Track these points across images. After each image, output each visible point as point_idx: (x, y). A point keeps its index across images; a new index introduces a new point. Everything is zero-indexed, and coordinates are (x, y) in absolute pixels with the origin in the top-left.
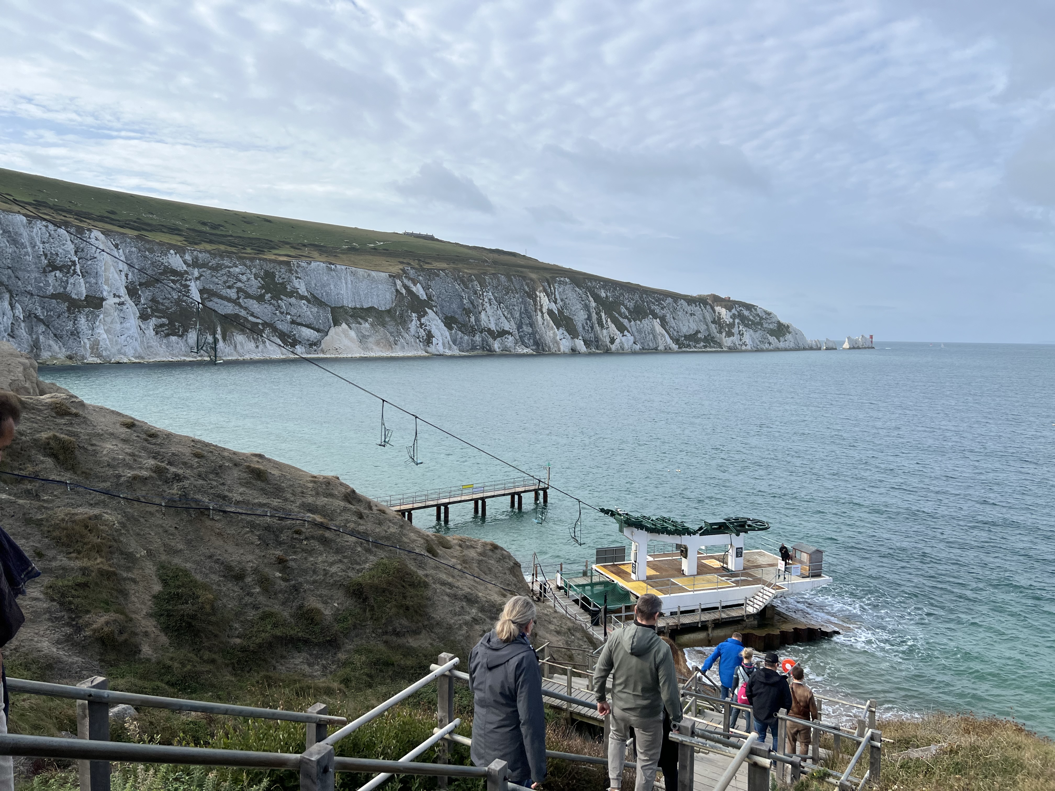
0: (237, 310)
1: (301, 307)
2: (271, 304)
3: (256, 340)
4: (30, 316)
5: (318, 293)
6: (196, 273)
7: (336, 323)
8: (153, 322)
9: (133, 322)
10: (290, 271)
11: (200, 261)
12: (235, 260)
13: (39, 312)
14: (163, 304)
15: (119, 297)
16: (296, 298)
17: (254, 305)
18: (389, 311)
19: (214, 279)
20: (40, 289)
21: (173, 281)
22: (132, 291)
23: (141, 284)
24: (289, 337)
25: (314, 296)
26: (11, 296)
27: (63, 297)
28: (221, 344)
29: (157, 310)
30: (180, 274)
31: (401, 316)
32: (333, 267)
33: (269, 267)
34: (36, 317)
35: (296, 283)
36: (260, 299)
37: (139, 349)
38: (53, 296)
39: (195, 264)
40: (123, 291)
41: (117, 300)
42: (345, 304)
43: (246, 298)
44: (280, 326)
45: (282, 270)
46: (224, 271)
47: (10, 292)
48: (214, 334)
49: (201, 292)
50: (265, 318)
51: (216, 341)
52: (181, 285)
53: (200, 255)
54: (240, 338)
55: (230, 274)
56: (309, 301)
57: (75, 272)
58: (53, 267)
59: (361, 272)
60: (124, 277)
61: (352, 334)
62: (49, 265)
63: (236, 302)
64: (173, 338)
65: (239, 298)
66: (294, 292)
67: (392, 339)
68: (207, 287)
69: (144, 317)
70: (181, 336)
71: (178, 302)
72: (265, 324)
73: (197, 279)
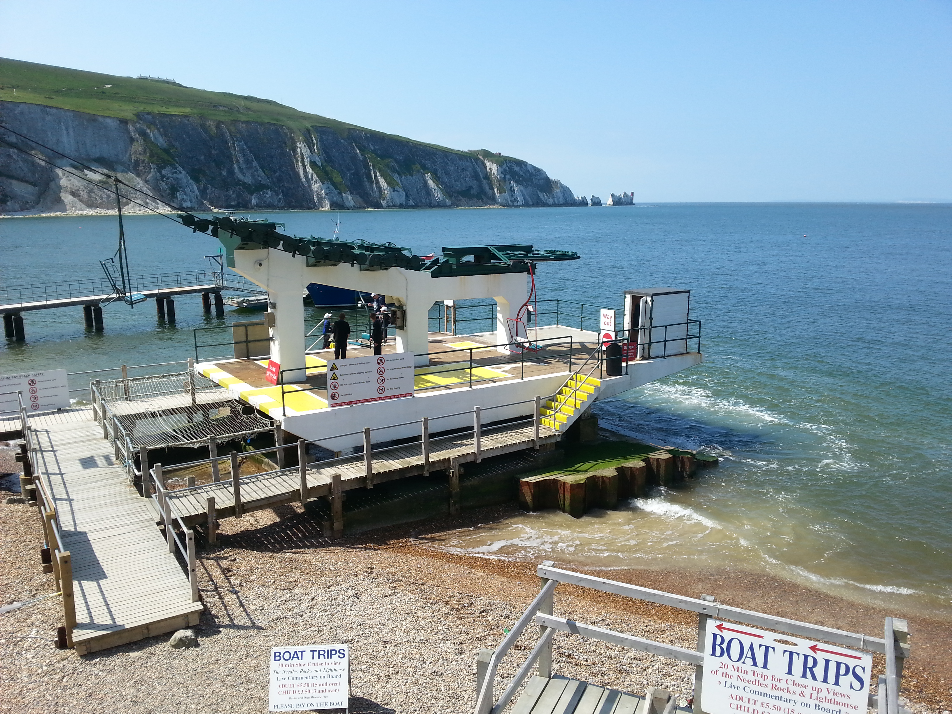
1: (11, 157)
56: (19, 149)
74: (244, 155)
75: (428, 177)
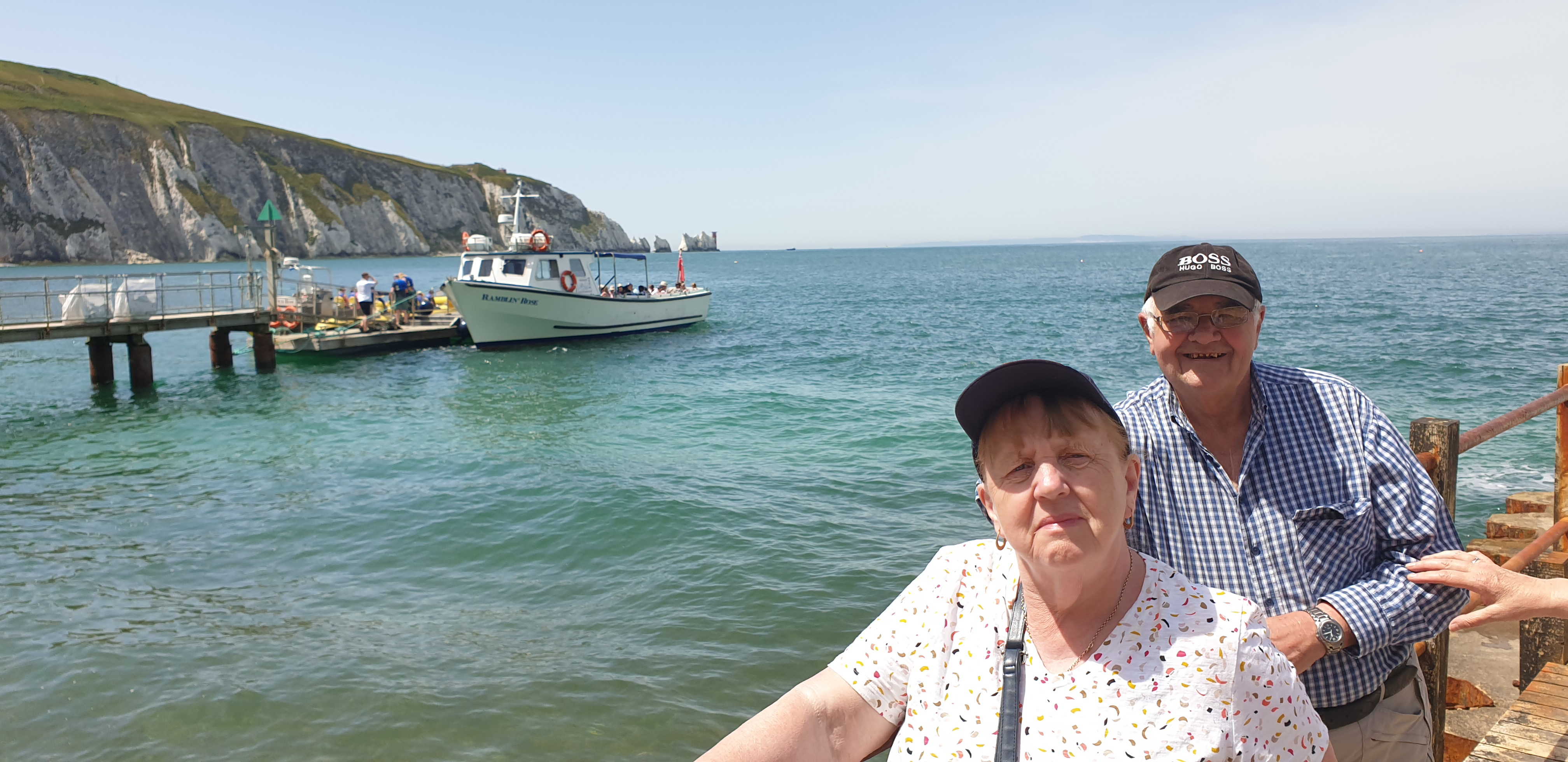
74: (49, 169)
75: (388, 206)
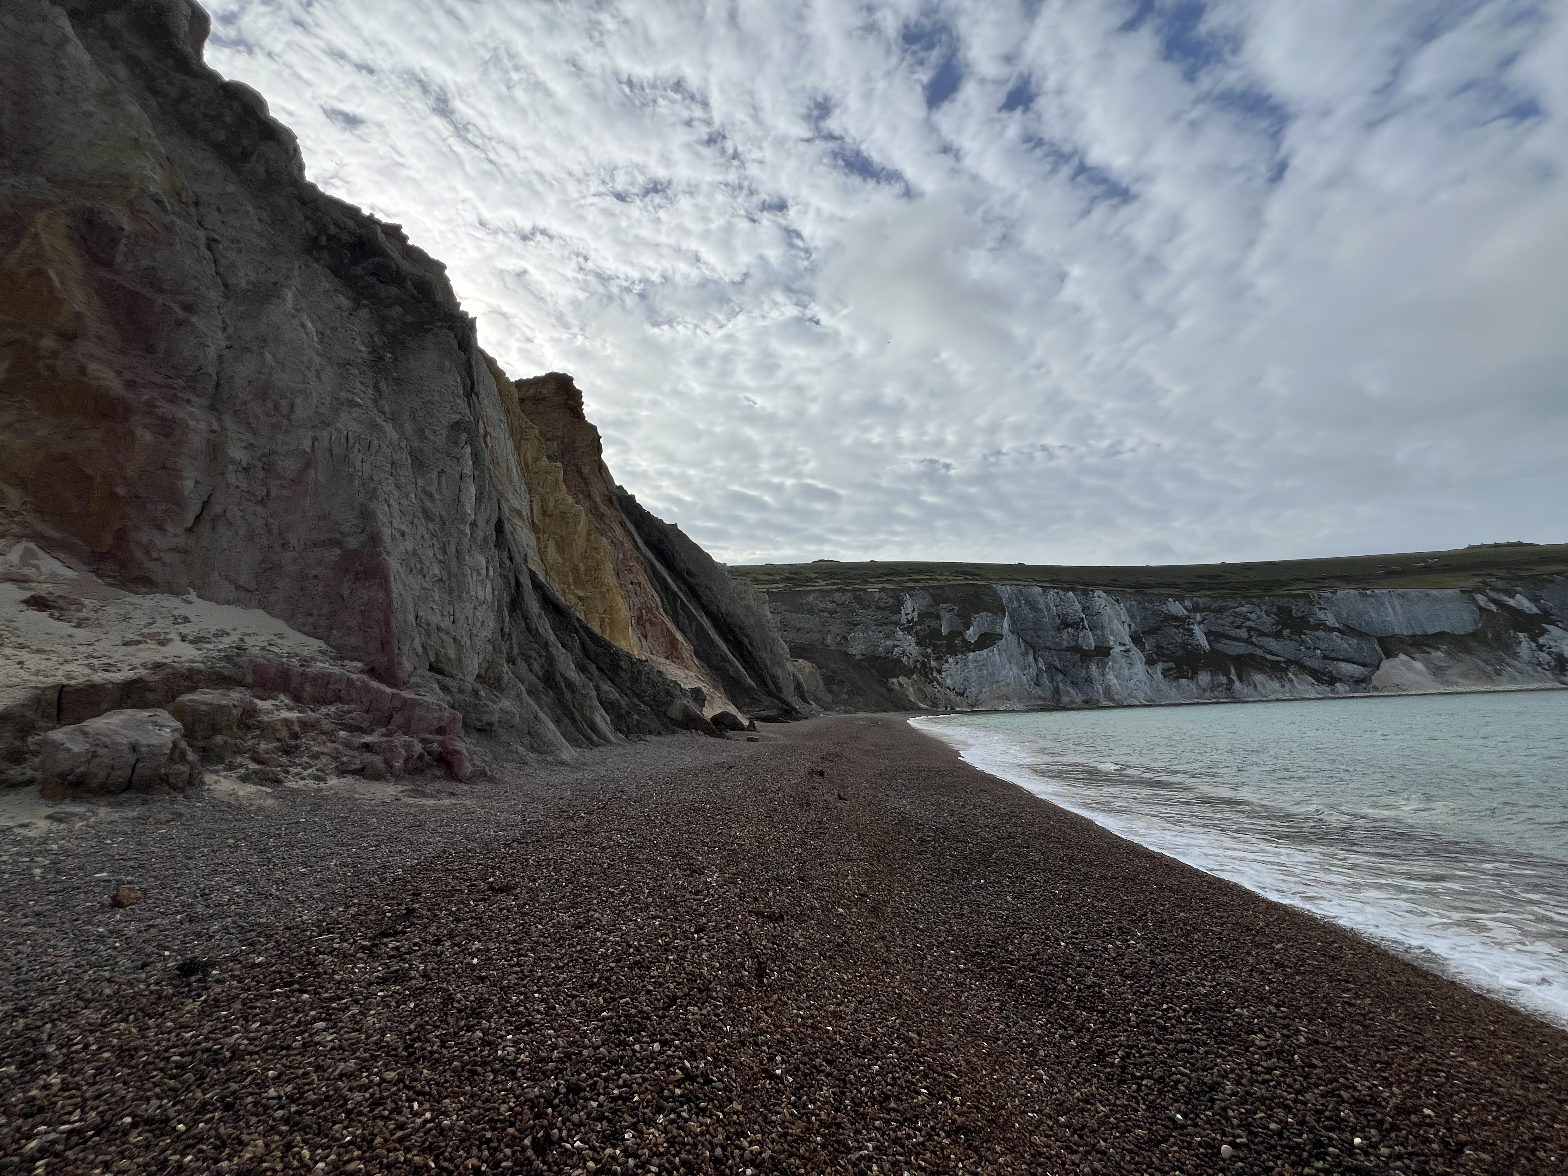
0: (1250, 649)
1: (1334, 641)
2: (1291, 640)
3: (1280, 679)
4: (1050, 667)
5: (1354, 623)
6: (1199, 617)
7: (1389, 655)
8: (1160, 666)
9: (1140, 668)
10: (1311, 603)
11: (1202, 606)
12: (1240, 600)
13: (1057, 663)
14: (1167, 649)
15: (1124, 645)
16: (1324, 630)
17: (1272, 644)
18: (1473, 635)
19: (1219, 621)
20: (1056, 644)
21: (1176, 627)
22: (1136, 639)
23: (1144, 633)
24: (1324, 674)
25: (1349, 628)
26: (1035, 652)
27: (1076, 649)
28: (1237, 685)
29: (1163, 655)
30: (1182, 619)
31: (1497, 638)
32: (1368, 592)
33: (1283, 602)
34: (1055, 667)
35: (1321, 615)
36: (1278, 635)
37: (1149, 692)
38: (1068, 649)
39: (1196, 609)
40: (1127, 640)
41: (1123, 648)
42: (1397, 631)
43: (1259, 636)
44: (1308, 662)
45: (1300, 604)
46: (1228, 613)
47: (1033, 648)
48: (1227, 674)
49: (1208, 634)
50: (1288, 656)
51: (1231, 681)
52: (1184, 629)
53: (1200, 600)
54: (1259, 678)
55: (1236, 614)
56: (1342, 632)
57: (1084, 627)
58: (1065, 624)
59: (1413, 593)
60: (1127, 628)
61: (1419, 665)
62: (1062, 623)
63: (1248, 641)
64: (1183, 681)
65: (1251, 637)
66: (1319, 625)
67: (1489, 669)
68: (1212, 629)
69: (1150, 662)
70: (1192, 678)
71: (1184, 645)
72: (1288, 662)
73: (1200, 623)
